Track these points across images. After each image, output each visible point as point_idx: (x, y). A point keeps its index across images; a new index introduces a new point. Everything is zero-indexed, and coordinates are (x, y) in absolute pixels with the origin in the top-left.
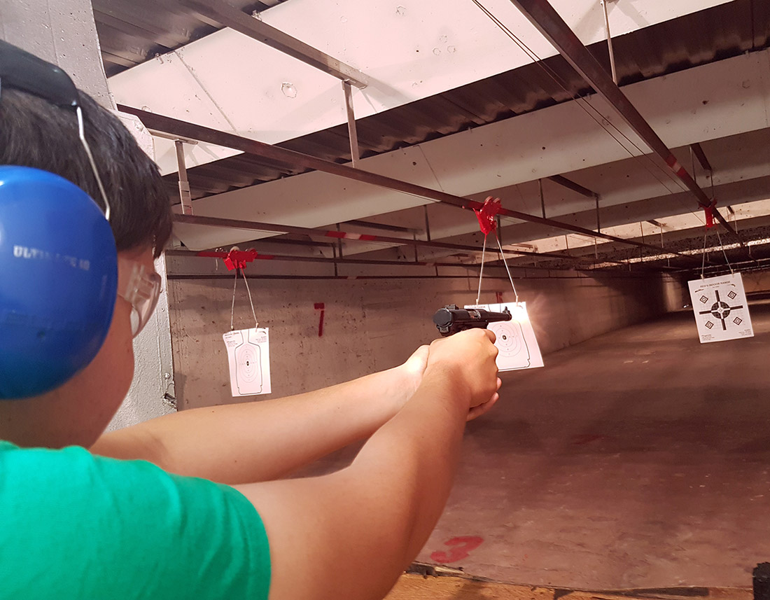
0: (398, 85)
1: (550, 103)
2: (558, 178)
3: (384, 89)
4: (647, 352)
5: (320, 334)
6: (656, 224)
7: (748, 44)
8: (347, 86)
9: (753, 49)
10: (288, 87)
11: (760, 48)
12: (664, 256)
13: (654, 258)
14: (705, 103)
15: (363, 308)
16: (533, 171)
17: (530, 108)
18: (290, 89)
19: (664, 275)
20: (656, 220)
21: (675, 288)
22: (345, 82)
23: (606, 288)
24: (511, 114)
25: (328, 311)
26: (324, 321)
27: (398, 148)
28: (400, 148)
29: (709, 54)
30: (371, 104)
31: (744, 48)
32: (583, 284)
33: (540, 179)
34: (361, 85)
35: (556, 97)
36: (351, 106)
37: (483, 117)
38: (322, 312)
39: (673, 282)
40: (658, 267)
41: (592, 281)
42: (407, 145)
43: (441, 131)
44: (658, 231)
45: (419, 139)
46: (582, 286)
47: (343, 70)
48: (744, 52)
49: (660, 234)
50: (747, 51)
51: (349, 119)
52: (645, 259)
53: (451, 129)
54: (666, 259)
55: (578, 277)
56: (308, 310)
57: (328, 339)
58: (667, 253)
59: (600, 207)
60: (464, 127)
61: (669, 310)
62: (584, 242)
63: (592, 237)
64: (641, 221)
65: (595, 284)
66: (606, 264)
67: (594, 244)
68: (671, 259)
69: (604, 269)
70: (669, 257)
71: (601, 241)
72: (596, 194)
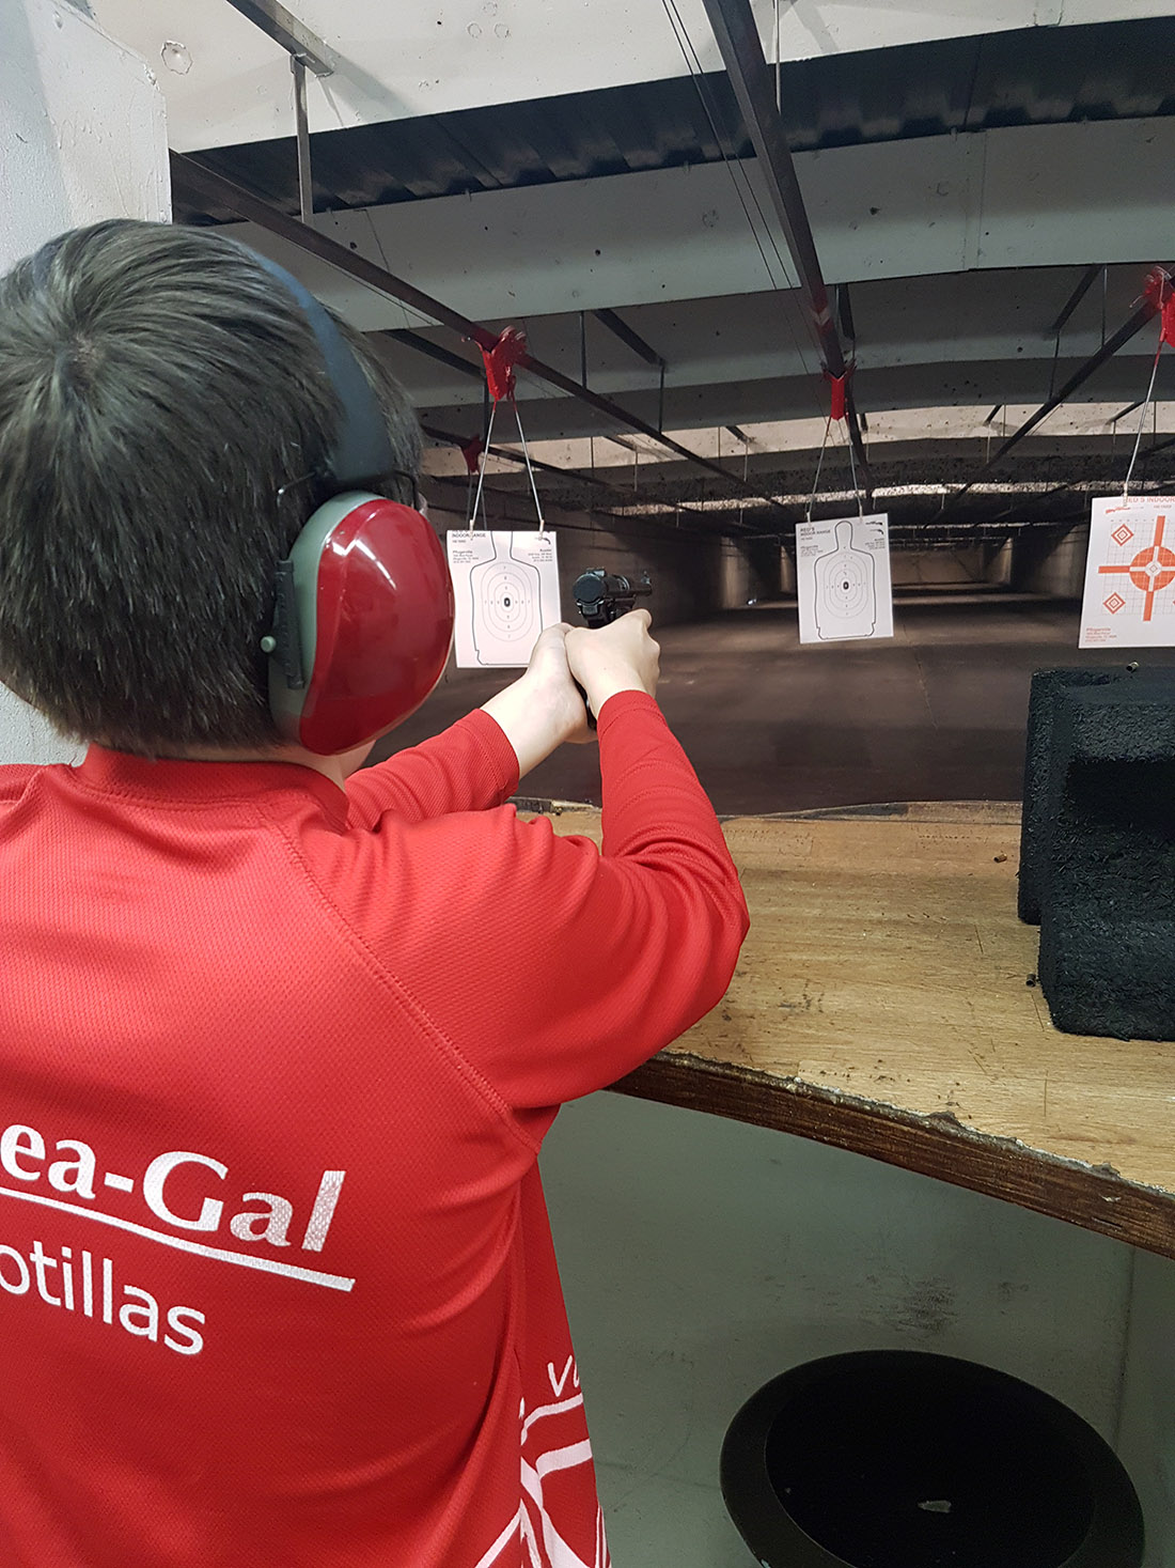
0: (391, 81)
1: (618, 167)
2: (607, 315)
3: (363, 84)
4: (692, 668)
6: (740, 435)
7: (957, 118)
8: (299, 66)
9: (962, 129)
10: (176, 52)
11: (975, 128)
12: (734, 503)
13: (717, 505)
14: (874, 211)
16: (574, 294)
17: (583, 170)
18: (178, 55)
19: (727, 541)
20: (738, 427)
21: (739, 568)
22: (297, 58)
23: (631, 557)
24: (547, 177)
27: (324, 211)
28: (328, 209)
29: (892, 125)
30: (334, 107)
31: (949, 123)
32: (596, 545)
33: (582, 312)
34: (323, 70)
35: (632, 158)
36: (303, 107)
37: (499, 174)
39: (738, 556)
40: (721, 524)
41: (612, 540)
42: (343, 206)
43: (414, 188)
44: (741, 450)
45: (368, 198)
46: (593, 548)
47: (299, 35)
48: (947, 131)
49: (744, 456)
50: (953, 130)
51: (300, 131)
52: (709, 505)
53: (433, 187)
54: (738, 509)
55: (591, 529)
58: (740, 499)
59: (665, 386)
60: (456, 188)
61: (725, 606)
62: (617, 457)
63: (632, 449)
64: (719, 426)
65: (614, 546)
66: (638, 510)
67: (634, 463)
68: (745, 509)
69: (636, 518)
70: (743, 505)
71: (644, 459)
72: (661, 360)
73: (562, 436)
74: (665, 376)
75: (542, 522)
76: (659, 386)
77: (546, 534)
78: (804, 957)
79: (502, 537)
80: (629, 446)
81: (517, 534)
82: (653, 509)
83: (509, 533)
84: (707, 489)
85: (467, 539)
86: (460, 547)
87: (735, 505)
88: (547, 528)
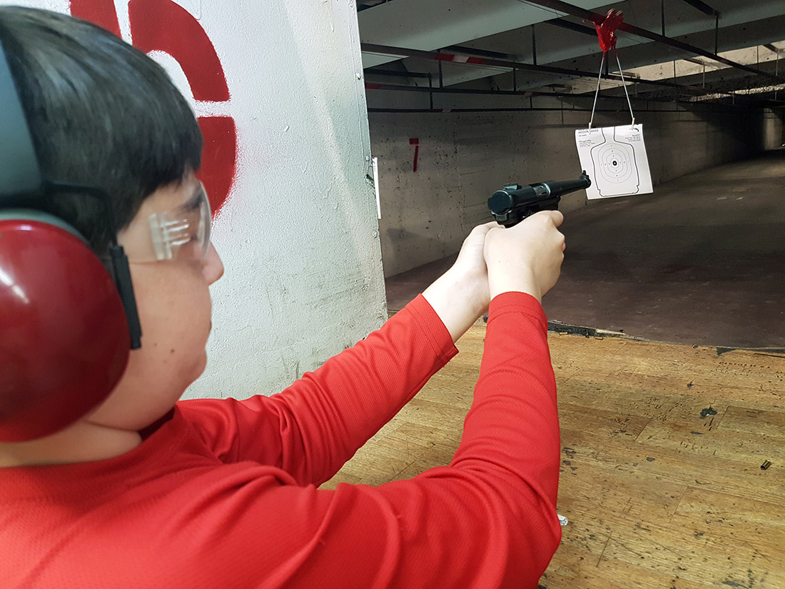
4: (742, 189)
5: (415, 170)
6: (773, 49)
13: (760, 90)
15: (455, 144)
19: (767, 110)
20: (772, 44)
21: (775, 126)
23: (704, 124)
25: (423, 147)
26: (419, 157)
32: (681, 119)
38: (417, 147)
39: (774, 118)
40: (764, 100)
41: (691, 115)
44: (773, 57)
46: (678, 121)
49: (775, 61)
52: (753, 91)
54: (774, 91)
55: (677, 111)
56: (404, 145)
57: (422, 174)
58: (774, 85)
59: (719, 27)
61: (766, 148)
62: (692, 69)
63: (701, 64)
64: (758, 45)
65: (693, 119)
66: (709, 96)
67: (702, 72)
68: (779, 91)
69: (706, 102)
70: (777, 88)
71: (708, 69)
72: (716, 12)
73: (656, 62)
74: (719, 21)
75: (634, 119)
76: (715, 28)
77: (636, 126)
78: (759, 520)
79: (608, 130)
80: (699, 62)
81: (618, 128)
82: (717, 96)
83: (613, 128)
84: (752, 81)
85: (587, 134)
86: (583, 139)
87: (771, 89)
88: (636, 123)
